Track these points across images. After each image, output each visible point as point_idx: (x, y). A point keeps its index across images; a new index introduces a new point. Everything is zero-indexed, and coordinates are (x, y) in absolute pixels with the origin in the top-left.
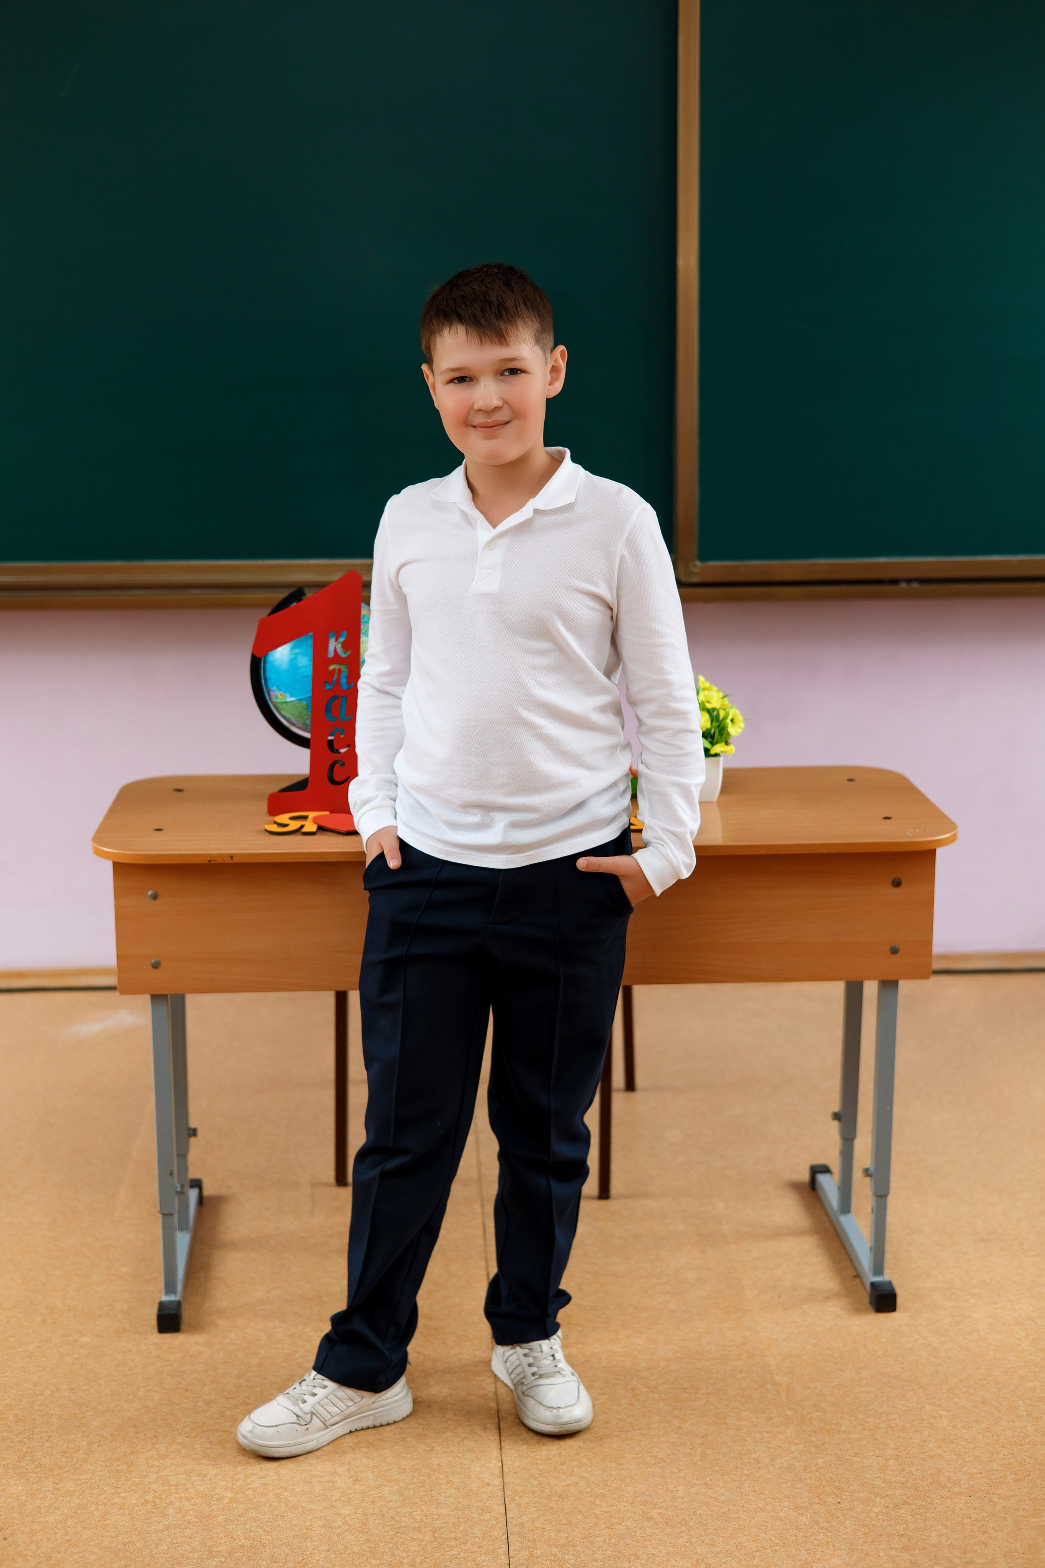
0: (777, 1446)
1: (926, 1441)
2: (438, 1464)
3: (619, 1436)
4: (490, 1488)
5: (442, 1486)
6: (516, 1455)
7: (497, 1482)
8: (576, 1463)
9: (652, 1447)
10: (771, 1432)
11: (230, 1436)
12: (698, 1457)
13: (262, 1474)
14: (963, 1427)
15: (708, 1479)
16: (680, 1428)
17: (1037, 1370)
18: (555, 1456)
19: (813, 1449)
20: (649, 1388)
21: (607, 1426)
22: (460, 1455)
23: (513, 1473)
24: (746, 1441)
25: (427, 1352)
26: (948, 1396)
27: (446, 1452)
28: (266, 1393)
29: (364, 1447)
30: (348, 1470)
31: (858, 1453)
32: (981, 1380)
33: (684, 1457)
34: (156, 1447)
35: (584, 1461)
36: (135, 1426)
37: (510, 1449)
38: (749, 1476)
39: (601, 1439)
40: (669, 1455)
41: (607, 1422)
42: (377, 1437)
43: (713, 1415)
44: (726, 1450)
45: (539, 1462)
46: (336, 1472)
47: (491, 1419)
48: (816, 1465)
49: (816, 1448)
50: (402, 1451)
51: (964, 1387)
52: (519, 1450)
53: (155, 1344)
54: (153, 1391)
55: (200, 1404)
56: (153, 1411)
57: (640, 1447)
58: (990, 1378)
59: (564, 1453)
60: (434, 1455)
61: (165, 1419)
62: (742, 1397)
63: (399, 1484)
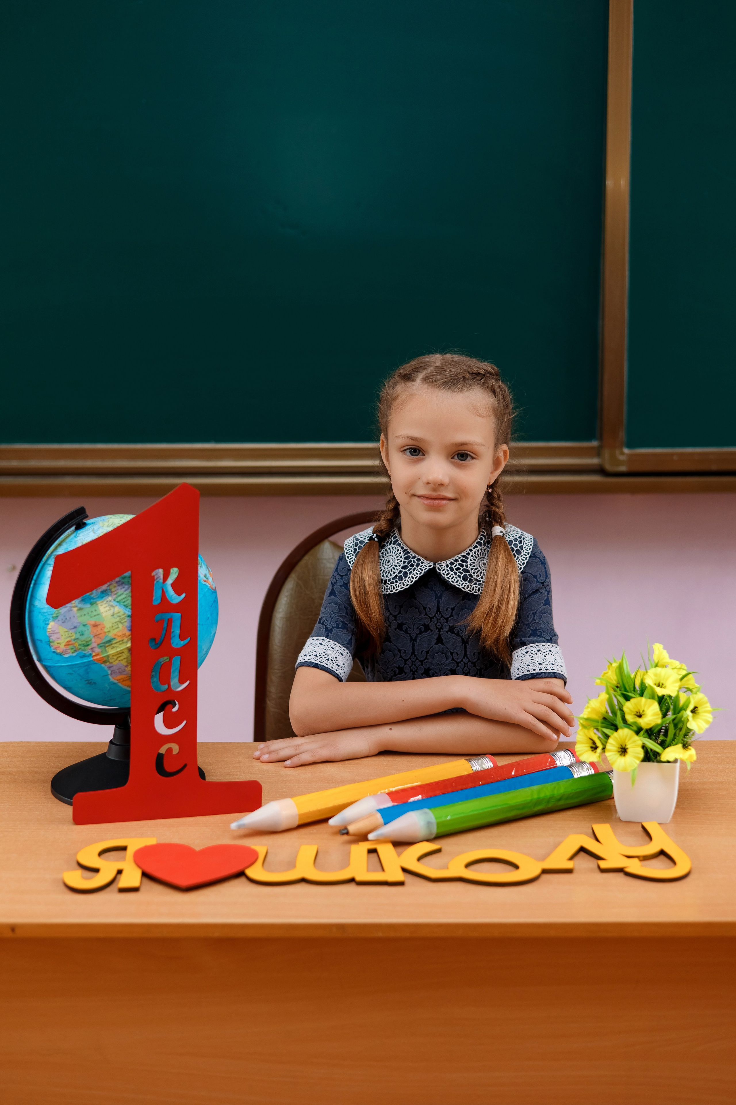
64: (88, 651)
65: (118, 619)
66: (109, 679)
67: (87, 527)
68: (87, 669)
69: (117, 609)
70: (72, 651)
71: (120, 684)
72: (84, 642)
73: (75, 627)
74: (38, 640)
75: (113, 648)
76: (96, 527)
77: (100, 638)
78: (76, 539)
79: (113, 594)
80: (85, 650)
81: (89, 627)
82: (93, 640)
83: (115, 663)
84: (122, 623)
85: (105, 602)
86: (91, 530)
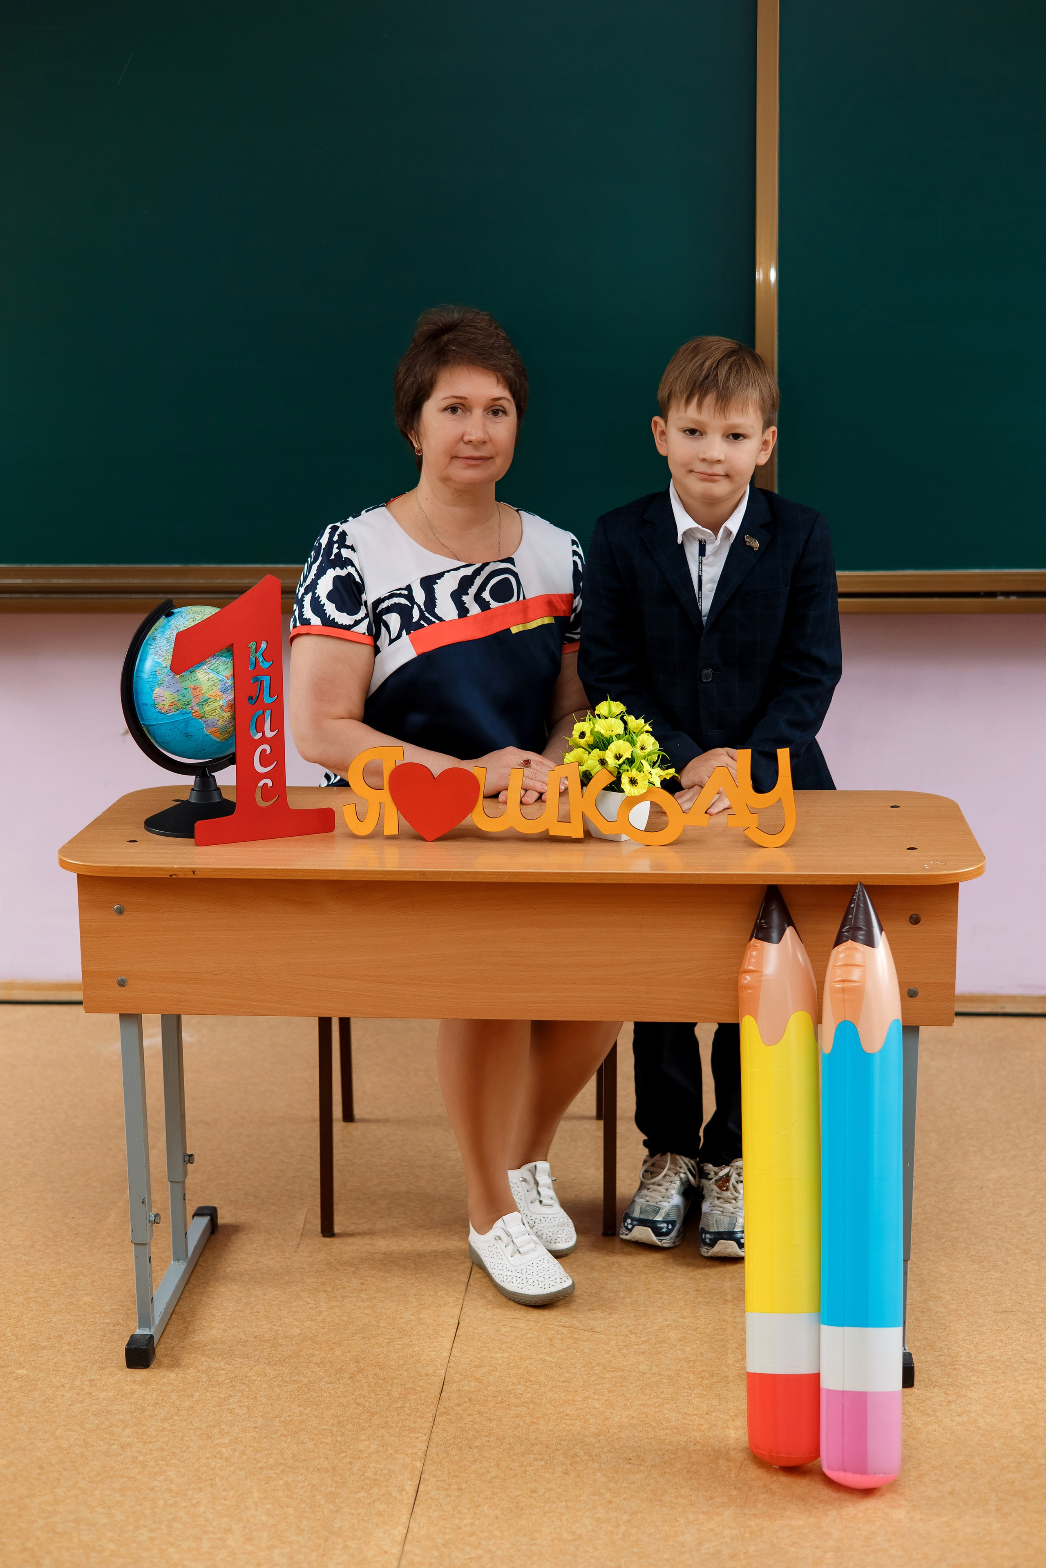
0: (710, 1529)
1: (874, 1533)
2: (340, 1527)
3: (541, 1507)
4: (386, 1557)
5: (337, 1552)
6: (425, 1522)
7: (396, 1550)
8: (486, 1534)
9: (574, 1522)
10: (708, 1513)
11: (133, 1483)
12: (620, 1536)
13: (153, 1526)
14: (921, 1519)
15: (622, 1561)
16: (610, 1502)
17: (1022, 1460)
18: (466, 1525)
19: (748, 1535)
20: (590, 1456)
21: (533, 1495)
22: (367, 1518)
23: (416, 1541)
24: (678, 1521)
25: (367, 1404)
26: (914, 1484)
27: (352, 1514)
28: (186, 1439)
29: (268, 1503)
30: (244, 1528)
31: (796, 1543)
32: (956, 1467)
33: (604, 1535)
34: (55, 1491)
35: (496, 1532)
36: (41, 1467)
37: (422, 1515)
38: (668, 1560)
39: (522, 1509)
40: (589, 1532)
41: (533, 1491)
42: (285, 1493)
43: (650, 1490)
44: (652, 1530)
45: (448, 1531)
46: (230, 1530)
47: (412, 1480)
48: (745, 1553)
49: (751, 1533)
50: (307, 1510)
51: (936, 1474)
52: (431, 1517)
53: (90, 1380)
54: (71, 1430)
55: (115, 1447)
56: (65, 1452)
57: (561, 1521)
58: (967, 1466)
59: (477, 1523)
60: (338, 1517)
61: (73, 1462)
62: (688, 1472)
63: (291, 1547)
64: (188, 709)
65: (212, 683)
66: (204, 732)
67: (175, 615)
68: (186, 724)
69: (211, 675)
70: (175, 710)
71: (211, 735)
72: (185, 702)
73: (178, 691)
74: (143, 704)
75: (209, 705)
76: (184, 615)
77: (199, 698)
78: (170, 624)
79: (207, 664)
80: (186, 709)
81: (189, 690)
82: (193, 700)
83: (209, 718)
84: (216, 686)
85: (201, 670)
86: (180, 617)
